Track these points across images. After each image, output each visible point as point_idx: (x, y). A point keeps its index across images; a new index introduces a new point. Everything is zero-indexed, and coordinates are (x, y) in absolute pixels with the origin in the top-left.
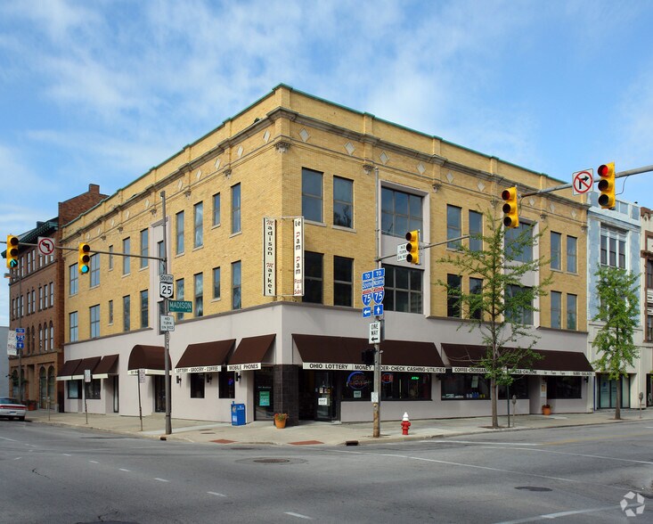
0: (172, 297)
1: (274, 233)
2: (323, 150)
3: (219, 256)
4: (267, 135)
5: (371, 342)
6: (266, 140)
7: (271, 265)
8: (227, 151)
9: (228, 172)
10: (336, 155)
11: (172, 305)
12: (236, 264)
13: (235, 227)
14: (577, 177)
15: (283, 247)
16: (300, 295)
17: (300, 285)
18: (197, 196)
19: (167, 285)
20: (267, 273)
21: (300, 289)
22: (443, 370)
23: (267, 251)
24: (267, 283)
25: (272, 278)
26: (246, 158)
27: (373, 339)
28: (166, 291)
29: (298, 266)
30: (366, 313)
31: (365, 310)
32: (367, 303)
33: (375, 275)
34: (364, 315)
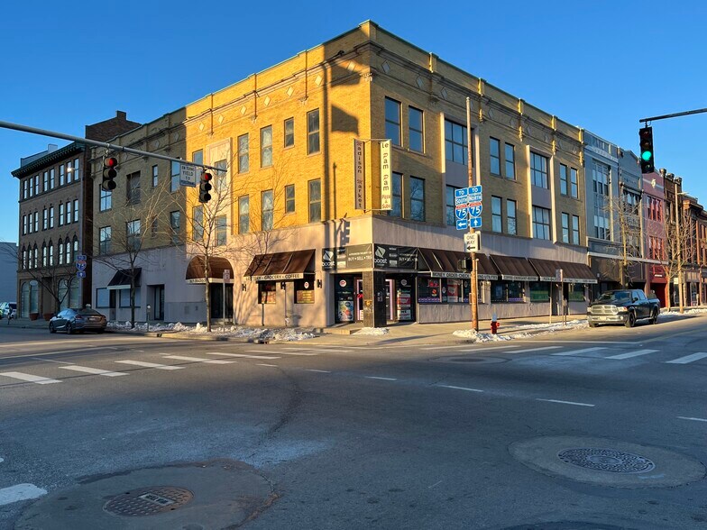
1: (363, 154)
2: (401, 83)
3: (292, 175)
5: (467, 251)
7: (360, 182)
8: (303, 80)
9: (304, 99)
10: (411, 88)
12: (315, 183)
16: (389, 209)
17: (389, 200)
18: (264, 120)
20: (358, 189)
21: (389, 203)
22: (496, 278)
23: (357, 169)
24: (358, 198)
25: (362, 193)
27: (469, 248)
29: (386, 183)
30: (460, 225)
31: (459, 222)
32: (462, 217)
33: (471, 191)
34: (459, 227)
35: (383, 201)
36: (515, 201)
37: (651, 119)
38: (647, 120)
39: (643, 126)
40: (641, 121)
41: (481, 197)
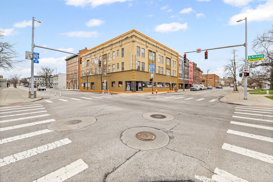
1: (132, 57)
2: (140, 43)
3: (119, 61)
4: (130, 40)
6: (130, 41)
8: (121, 42)
9: (121, 46)
10: (142, 44)
12: (123, 63)
13: (123, 56)
16: (137, 69)
17: (137, 67)
18: (113, 50)
20: (131, 64)
23: (131, 60)
24: (131, 66)
26: (125, 44)
29: (137, 63)
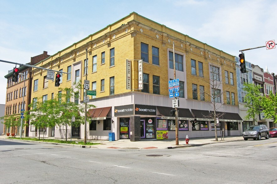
0: (89, 89)
1: (130, 66)
2: (148, 37)
3: (104, 75)
5: (173, 107)
6: (127, 32)
7: (129, 77)
8: (109, 36)
9: (109, 44)
10: (153, 39)
11: (88, 92)
12: (112, 78)
14: (268, 43)
15: (134, 71)
16: (142, 89)
17: (141, 85)
18: (94, 53)
19: (87, 84)
20: (128, 80)
21: (141, 86)
22: (193, 119)
23: (128, 72)
24: (128, 84)
25: (130, 82)
26: (117, 39)
27: (174, 106)
28: (86, 87)
29: (140, 78)
30: (171, 96)
31: (170, 95)
32: (171, 92)
33: (175, 81)
34: (170, 97)
35: (139, 85)
36: (204, 86)
37: (244, 50)
38: (242, 51)
39: (241, 53)
40: (240, 51)
41: (179, 84)
